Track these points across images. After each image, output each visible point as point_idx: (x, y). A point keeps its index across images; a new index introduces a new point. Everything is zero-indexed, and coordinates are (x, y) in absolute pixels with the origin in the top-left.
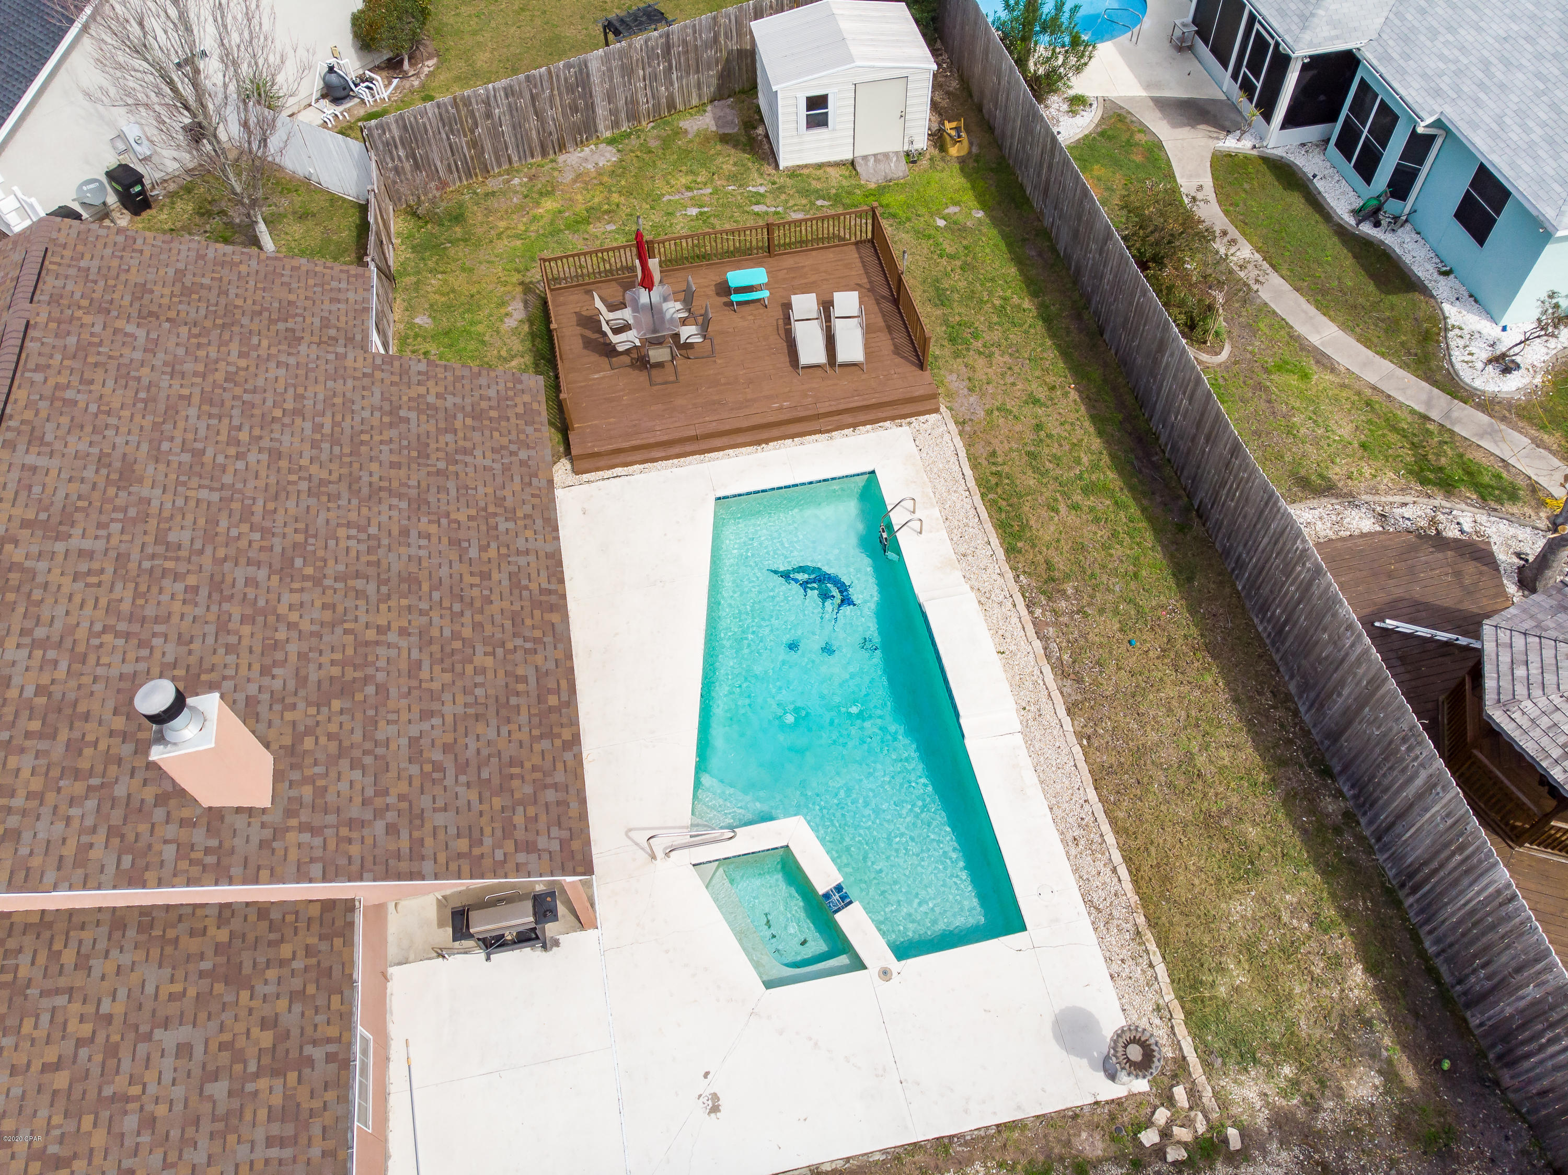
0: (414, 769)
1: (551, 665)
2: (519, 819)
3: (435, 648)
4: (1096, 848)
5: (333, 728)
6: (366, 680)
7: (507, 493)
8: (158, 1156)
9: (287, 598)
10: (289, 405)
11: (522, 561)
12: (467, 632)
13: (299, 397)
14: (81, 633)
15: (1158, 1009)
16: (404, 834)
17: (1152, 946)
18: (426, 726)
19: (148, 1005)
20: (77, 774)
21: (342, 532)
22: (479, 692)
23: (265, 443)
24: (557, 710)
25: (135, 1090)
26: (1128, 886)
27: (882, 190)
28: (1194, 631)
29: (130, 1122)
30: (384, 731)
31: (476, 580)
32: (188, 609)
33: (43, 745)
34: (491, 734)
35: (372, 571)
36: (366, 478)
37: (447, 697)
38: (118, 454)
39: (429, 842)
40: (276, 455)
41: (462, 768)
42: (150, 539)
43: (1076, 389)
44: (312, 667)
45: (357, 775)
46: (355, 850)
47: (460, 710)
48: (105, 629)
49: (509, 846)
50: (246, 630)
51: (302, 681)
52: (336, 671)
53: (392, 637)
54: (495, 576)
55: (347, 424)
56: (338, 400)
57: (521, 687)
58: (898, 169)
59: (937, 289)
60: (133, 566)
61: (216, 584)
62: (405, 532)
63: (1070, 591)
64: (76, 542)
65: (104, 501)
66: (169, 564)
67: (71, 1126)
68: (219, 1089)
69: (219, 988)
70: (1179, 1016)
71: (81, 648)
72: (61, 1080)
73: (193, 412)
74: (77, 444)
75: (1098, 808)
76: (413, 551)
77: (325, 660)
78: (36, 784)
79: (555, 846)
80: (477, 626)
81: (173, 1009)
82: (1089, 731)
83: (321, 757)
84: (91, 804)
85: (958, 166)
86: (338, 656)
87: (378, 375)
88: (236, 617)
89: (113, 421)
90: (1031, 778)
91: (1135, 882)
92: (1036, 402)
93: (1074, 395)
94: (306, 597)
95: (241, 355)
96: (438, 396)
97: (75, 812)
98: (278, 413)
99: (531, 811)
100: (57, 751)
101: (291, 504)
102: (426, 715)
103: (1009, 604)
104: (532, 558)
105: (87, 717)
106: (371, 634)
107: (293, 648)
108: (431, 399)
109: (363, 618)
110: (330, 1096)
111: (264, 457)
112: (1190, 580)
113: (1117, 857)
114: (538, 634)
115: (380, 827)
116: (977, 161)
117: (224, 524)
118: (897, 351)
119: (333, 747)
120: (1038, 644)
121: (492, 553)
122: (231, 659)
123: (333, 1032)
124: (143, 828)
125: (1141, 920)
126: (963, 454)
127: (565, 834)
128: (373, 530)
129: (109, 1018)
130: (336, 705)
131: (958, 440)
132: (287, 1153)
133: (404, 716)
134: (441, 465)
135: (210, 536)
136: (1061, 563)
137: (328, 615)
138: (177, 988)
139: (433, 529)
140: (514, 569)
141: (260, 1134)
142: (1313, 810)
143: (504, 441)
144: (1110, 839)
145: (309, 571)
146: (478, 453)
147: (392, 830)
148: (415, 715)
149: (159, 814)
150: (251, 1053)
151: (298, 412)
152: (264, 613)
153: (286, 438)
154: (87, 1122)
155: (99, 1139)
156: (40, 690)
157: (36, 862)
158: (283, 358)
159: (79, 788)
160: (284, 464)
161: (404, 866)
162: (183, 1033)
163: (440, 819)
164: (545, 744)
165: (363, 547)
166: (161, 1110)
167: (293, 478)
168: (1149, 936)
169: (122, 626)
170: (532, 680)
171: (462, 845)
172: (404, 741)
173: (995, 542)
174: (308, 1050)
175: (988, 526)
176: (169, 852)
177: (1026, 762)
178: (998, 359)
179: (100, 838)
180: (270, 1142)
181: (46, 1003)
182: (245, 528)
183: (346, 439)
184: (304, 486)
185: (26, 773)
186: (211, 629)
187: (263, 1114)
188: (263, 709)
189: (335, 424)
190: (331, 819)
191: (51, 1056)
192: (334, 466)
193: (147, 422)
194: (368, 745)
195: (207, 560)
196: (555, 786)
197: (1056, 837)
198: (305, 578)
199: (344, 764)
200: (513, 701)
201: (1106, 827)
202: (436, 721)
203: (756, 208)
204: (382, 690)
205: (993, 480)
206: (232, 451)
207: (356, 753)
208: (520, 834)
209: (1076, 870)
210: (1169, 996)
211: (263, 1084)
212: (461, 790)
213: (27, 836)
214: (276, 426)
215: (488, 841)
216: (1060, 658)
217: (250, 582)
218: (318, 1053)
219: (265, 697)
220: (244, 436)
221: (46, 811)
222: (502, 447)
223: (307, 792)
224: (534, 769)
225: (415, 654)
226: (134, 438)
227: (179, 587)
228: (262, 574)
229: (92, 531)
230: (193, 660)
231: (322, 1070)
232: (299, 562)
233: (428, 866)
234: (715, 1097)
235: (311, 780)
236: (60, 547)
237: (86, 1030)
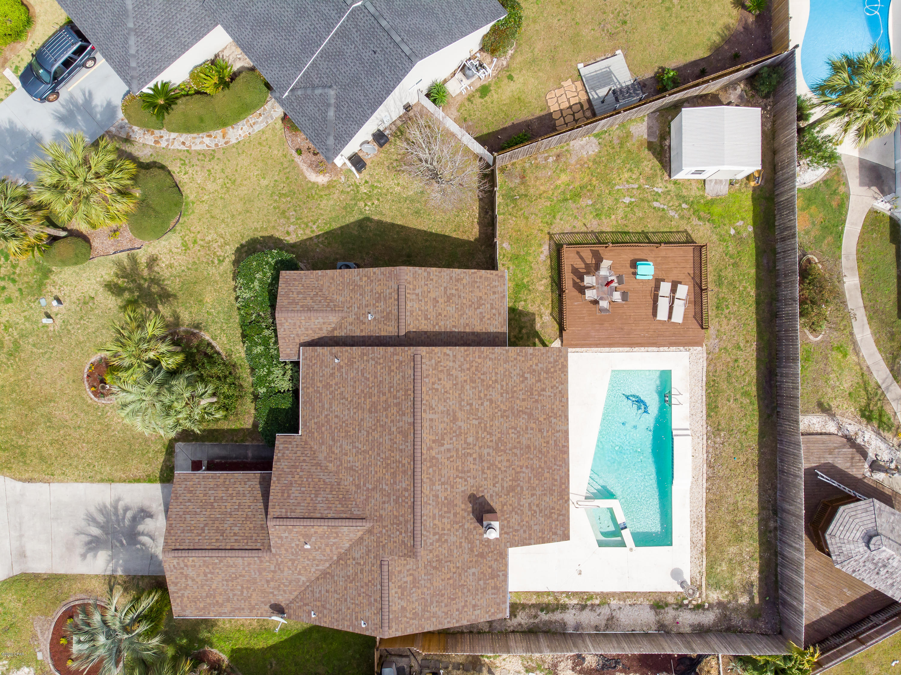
0: (530, 513)
1: (563, 474)
2: (553, 526)
3: (535, 472)
4: (699, 525)
5: (511, 502)
6: (518, 485)
7: (554, 406)
8: (471, 598)
9: (498, 459)
10: (493, 378)
11: (557, 435)
12: (543, 465)
13: (496, 373)
14: (451, 479)
15: (700, 572)
16: (527, 532)
17: (704, 557)
18: (532, 499)
19: (466, 564)
20: (457, 523)
21: (510, 431)
22: (545, 486)
23: (488, 397)
24: (564, 490)
25: (465, 583)
26: (704, 538)
27: (712, 202)
28: (757, 459)
29: (465, 590)
30: (523, 502)
31: (545, 445)
32: (474, 467)
33: (448, 515)
34: (548, 500)
35: (518, 446)
36: (516, 407)
37: (537, 489)
38: (451, 410)
39: (533, 534)
40: (491, 401)
41: (541, 511)
42: (463, 442)
43: (757, 345)
44: (505, 482)
45: (516, 516)
46: (516, 538)
47: (540, 493)
48: (457, 476)
49: (551, 533)
50: (488, 472)
51: (503, 487)
52: (510, 483)
53: (524, 469)
54: (550, 442)
55: (510, 384)
56: (507, 373)
57: (556, 483)
58: (724, 190)
59: (719, 276)
60: (460, 453)
61: (480, 456)
62: (527, 429)
63: (722, 435)
64: (446, 446)
65: (451, 429)
66: (468, 451)
67: (454, 591)
68: (481, 582)
69: (479, 559)
70: (705, 575)
71: (452, 483)
72: (451, 581)
73: (468, 387)
74: (441, 408)
75: (704, 514)
76: (529, 436)
77: (508, 480)
78: (449, 527)
79: (561, 533)
80: (545, 462)
81: (470, 565)
82: (710, 487)
83: (508, 512)
84: (461, 531)
85: (751, 192)
86: (511, 478)
87: (519, 358)
88: (486, 468)
89: (448, 395)
90: (688, 501)
91: (706, 537)
92: (739, 348)
93: (754, 346)
94: (502, 458)
95: (480, 357)
96: (537, 365)
97: (457, 533)
98: (491, 382)
99: (557, 523)
100: (452, 517)
101: (496, 422)
102: (532, 495)
103: (701, 438)
104: (560, 433)
105: (456, 505)
106: (518, 469)
107: (500, 477)
108: (534, 367)
109: (517, 463)
110: (503, 583)
111: (488, 403)
112: (763, 438)
113: (704, 530)
114: (561, 463)
115: (522, 531)
116: (761, 191)
117: (480, 433)
118: (694, 317)
119: (511, 508)
120: (705, 455)
121: (550, 433)
122: (486, 482)
123: (503, 569)
124: (472, 536)
125: (704, 549)
126: (705, 370)
127: (564, 529)
128: (518, 429)
129: (458, 567)
130: (511, 494)
131: (705, 362)
132: (496, 596)
133: (527, 496)
134: (536, 397)
135: (477, 439)
136: (723, 425)
137: (508, 464)
138: (471, 559)
139: (534, 426)
140: (555, 438)
141: (490, 593)
142: (766, 525)
143: (555, 383)
144: (704, 524)
145: (502, 448)
146: (547, 390)
147: (525, 532)
148: (530, 496)
149: (475, 532)
150: (487, 574)
151: (496, 381)
152: (492, 465)
153: (493, 394)
154: (457, 590)
155: (460, 594)
156: (446, 498)
157: (452, 548)
158: (491, 356)
159: (458, 526)
160: (493, 405)
161: (527, 542)
162: (473, 570)
163: (535, 527)
164: (561, 502)
165: (516, 436)
166: (471, 587)
167: (496, 410)
168: (705, 553)
169: (460, 475)
170: (559, 480)
171: (540, 534)
172: (527, 505)
173: (704, 412)
174: (499, 573)
175: (704, 404)
176: (478, 542)
177: (688, 495)
178: (733, 322)
179: (463, 540)
180: (492, 594)
181: (446, 564)
182: (485, 433)
183: (510, 392)
184: (499, 413)
185: (446, 524)
186: (480, 473)
187: (490, 588)
188: (494, 498)
189: (507, 384)
190: (511, 530)
191: (449, 577)
192: (507, 403)
193: (457, 395)
194: (519, 507)
195: (477, 448)
196: (562, 515)
197: (689, 520)
198: (502, 451)
199: (514, 513)
200: (554, 488)
201: (704, 520)
202: (535, 497)
203: (656, 204)
204: (522, 488)
205: (712, 383)
206: (480, 402)
207: (516, 510)
208: (553, 530)
209: (691, 531)
210: (704, 570)
211: (490, 581)
212: (540, 518)
213: (449, 541)
214: (491, 389)
215: (546, 533)
216: (710, 461)
217: (489, 454)
218: (501, 574)
219: (494, 494)
220: (482, 395)
221: (452, 534)
222: (555, 386)
223: (506, 522)
224: (558, 510)
225: (530, 475)
226: (454, 402)
227: (471, 459)
228: (491, 451)
229: (449, 442)
230: (477, 483)
231: (502, 578)
232: (500, 444)
233: (532, 541)
234: (580, 571)
235: (506, 519)
236: (442, 449)
237: (454, 570)
